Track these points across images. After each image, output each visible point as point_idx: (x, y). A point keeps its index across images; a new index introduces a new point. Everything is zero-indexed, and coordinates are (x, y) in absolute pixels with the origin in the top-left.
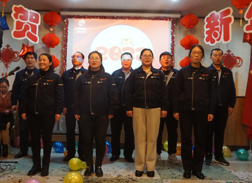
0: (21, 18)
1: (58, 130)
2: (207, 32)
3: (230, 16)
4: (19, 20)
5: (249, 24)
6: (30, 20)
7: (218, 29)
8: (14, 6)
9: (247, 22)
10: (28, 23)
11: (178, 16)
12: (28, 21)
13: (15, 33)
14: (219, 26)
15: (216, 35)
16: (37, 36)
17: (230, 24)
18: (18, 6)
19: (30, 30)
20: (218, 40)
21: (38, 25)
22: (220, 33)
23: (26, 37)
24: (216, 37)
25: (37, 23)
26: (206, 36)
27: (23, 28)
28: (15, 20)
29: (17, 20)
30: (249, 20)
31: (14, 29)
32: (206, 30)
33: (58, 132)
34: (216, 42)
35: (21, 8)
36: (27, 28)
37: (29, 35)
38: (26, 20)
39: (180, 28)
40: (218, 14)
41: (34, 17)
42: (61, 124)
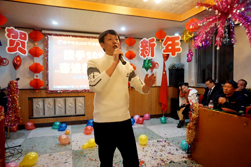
0: (13, 37)
3: (154, 42)
4: (11, 38)
5: (165, 49)
6: (20, 38)
7: (147, 49)
8: (7, 28)
9: (164, 48)
10: (19, 40)
11: (123, 38)
12: (19, 39)
13: (9, 49)
15: (146, 53)
16: (26, 49)
17: (155, 47)
18: (10, 28)
19: (20, 46)
20: (148, 56)
21: (26, 42)
22: (149, 52)
23: (18, 51)
25: (26, 40)
26: (141, 52)
27: (15, 44)
28: (9, 39)
29: (10, 39)
30: (165, 47)
31: (8, 46)
32: (141, 49)
33: (44, 116)
34: (147, 57)
35: (12, 29)
36: (18, 44)
37: (20, 50)
38: (17, 38)
39: (123, 44)
40: (148, 40)
41: (23, 36)
42: (45, 110)
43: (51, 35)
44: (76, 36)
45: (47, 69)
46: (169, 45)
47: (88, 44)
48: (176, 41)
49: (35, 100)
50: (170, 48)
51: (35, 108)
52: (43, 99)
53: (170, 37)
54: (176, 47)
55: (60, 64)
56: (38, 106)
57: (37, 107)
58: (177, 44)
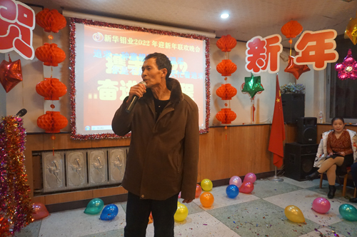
0: (4, 13)
1: (66, 185)
2: (249, 59)
3: (278, 44)
5: (300, 55)
6: (19, 20)
7: (263, 57)
9: (298, 53)
10: (16, 24)
11: (213, 36)
12: (16, 20)
14: (265, 54)
15: (261, 63)
16: (31, 47)
17: (279, 54)
19: (20, 37)
20: (264, 69)
21: (32, 29)
22: (267, 61)
23: (14, 48)
24: (261, 66)
25: (31, 26)
26: (248, 62)
27: (8, 31)
30: (300, 52)
32: (248, 56)
33: (66, 188)
34: (261, 71)
36: (14, 32)
37: (20, 46)
38: (14, 19)
40: (264, 39)
41: (25, 16)
42: (69, 176)
43: (79, 21)
44: (129, 28)
45: (72, 91)
46: (311, 48)
47: (151, 43)
48: (327, 41)
49: (46, 157)
50: (312, 53)
51: (46, 171)
52: (63, 153)
53: (312, 33)
54: (327, 52)
55: (100, 82)
56: (53, 168)
57: (50, 171)
58: (330, 46)
